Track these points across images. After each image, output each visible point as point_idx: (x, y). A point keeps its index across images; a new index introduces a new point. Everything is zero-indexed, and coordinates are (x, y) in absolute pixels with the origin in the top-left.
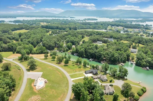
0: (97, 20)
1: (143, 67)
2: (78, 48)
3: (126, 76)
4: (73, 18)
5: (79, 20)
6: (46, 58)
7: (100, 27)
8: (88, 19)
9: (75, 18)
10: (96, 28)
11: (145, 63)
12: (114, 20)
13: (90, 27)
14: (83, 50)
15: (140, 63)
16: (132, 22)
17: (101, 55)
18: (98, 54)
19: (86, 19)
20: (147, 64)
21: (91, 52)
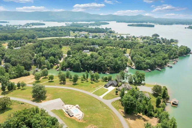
0: (44, 24)
1: (144, 70)
2: (70, 61)
3: (144, 80)
4: (6, 22)
5: (21, 26)
6: (37, 81)
7: (62, 34)
8: (33, 24)
9: (9, 22)
10: (58, 35)
11: (145, 66)
12: (66, 24)
13: (49, 34)
14: (78, 62)
15: (141, 66)
16: (88, 26)
17: (104, 65)
18: (100, 64)
19: (28, 24)
20: (148, 66)
21: (90, 63)
